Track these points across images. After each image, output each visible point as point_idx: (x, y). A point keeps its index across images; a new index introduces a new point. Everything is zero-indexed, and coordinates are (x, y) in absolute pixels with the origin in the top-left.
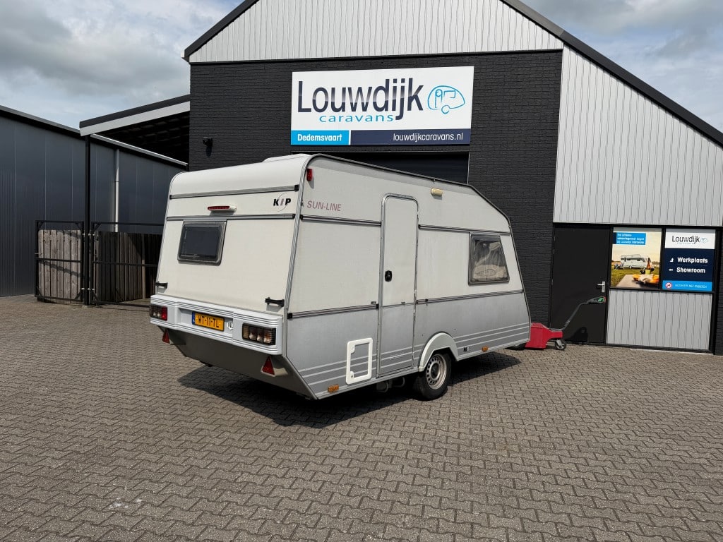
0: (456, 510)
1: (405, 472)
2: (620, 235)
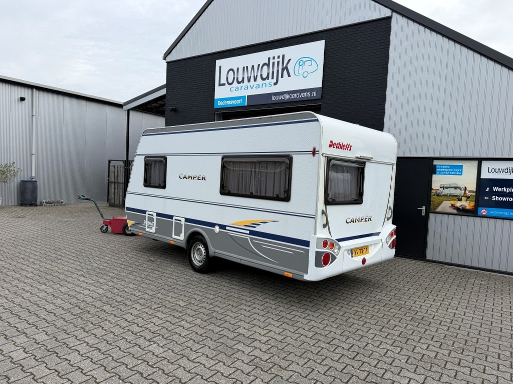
2: (440, 167)
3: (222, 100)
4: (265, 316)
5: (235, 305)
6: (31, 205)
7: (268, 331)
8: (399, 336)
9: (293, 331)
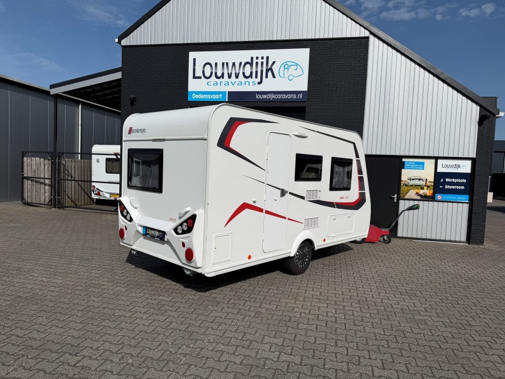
0: (245, 333)
1: (223, 311)
2: (407, 163)
3: (197, 93)
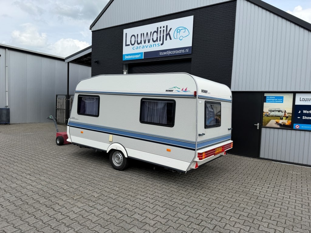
2: (268, 97)
3: (127, 55)
4: (154, 203)
5: (133, 195)
6: (6, 124)
7: (155, 216)
8: (247, 217)
9: (173, 215)
